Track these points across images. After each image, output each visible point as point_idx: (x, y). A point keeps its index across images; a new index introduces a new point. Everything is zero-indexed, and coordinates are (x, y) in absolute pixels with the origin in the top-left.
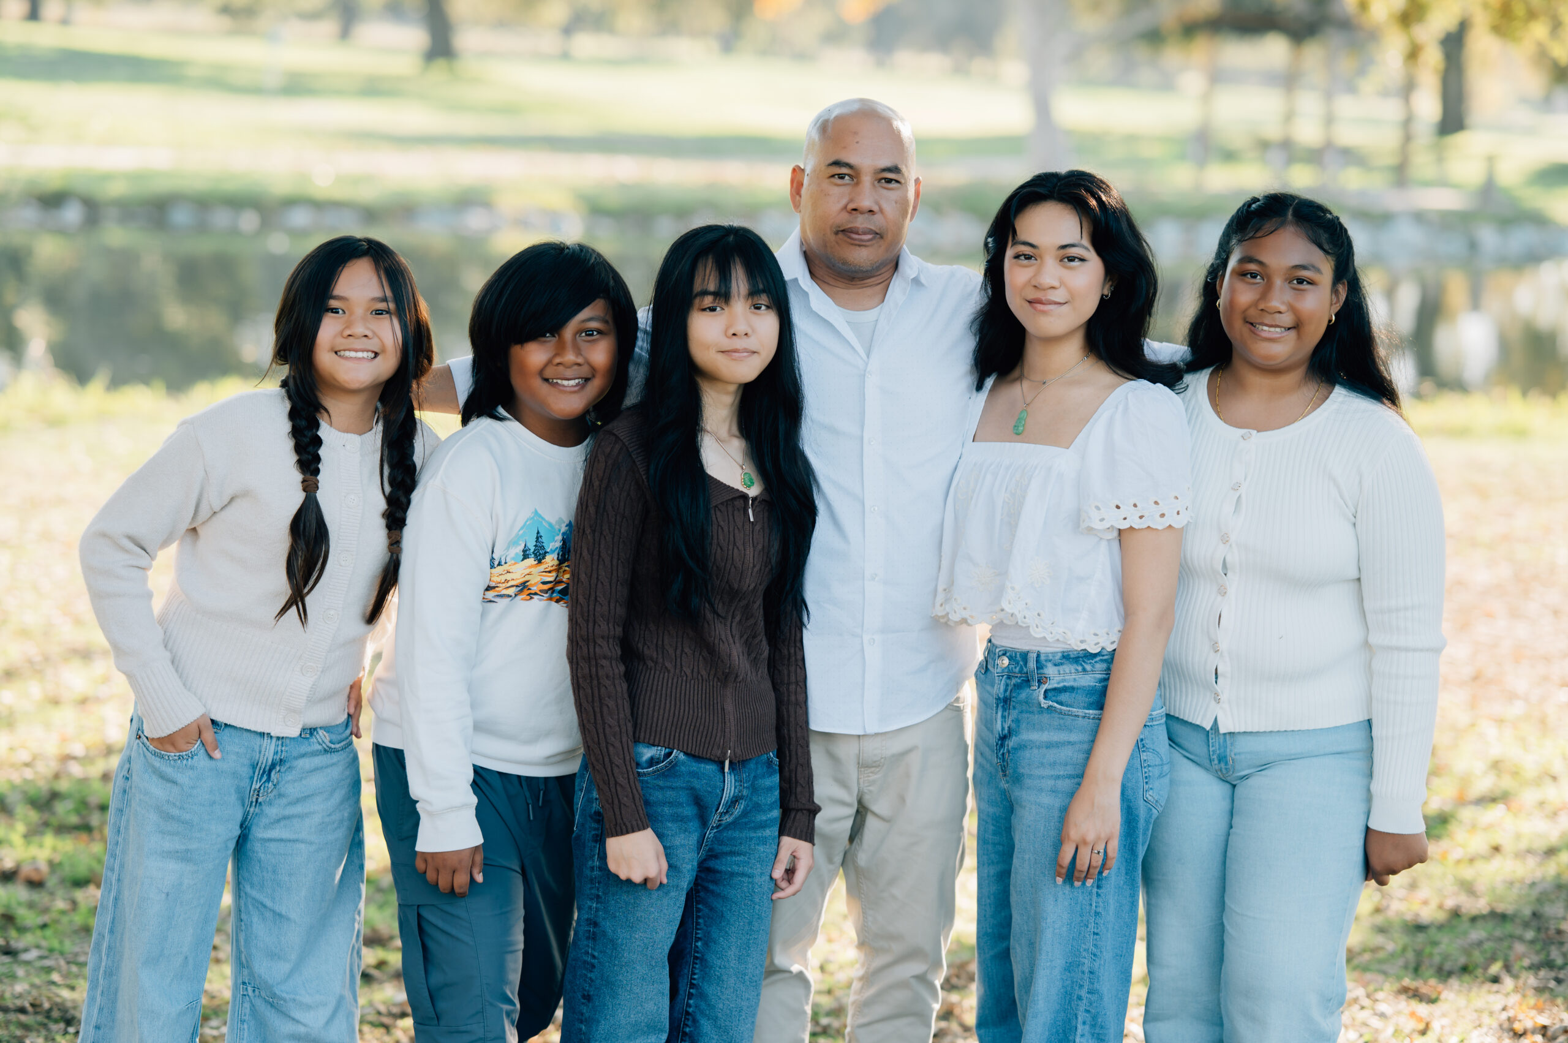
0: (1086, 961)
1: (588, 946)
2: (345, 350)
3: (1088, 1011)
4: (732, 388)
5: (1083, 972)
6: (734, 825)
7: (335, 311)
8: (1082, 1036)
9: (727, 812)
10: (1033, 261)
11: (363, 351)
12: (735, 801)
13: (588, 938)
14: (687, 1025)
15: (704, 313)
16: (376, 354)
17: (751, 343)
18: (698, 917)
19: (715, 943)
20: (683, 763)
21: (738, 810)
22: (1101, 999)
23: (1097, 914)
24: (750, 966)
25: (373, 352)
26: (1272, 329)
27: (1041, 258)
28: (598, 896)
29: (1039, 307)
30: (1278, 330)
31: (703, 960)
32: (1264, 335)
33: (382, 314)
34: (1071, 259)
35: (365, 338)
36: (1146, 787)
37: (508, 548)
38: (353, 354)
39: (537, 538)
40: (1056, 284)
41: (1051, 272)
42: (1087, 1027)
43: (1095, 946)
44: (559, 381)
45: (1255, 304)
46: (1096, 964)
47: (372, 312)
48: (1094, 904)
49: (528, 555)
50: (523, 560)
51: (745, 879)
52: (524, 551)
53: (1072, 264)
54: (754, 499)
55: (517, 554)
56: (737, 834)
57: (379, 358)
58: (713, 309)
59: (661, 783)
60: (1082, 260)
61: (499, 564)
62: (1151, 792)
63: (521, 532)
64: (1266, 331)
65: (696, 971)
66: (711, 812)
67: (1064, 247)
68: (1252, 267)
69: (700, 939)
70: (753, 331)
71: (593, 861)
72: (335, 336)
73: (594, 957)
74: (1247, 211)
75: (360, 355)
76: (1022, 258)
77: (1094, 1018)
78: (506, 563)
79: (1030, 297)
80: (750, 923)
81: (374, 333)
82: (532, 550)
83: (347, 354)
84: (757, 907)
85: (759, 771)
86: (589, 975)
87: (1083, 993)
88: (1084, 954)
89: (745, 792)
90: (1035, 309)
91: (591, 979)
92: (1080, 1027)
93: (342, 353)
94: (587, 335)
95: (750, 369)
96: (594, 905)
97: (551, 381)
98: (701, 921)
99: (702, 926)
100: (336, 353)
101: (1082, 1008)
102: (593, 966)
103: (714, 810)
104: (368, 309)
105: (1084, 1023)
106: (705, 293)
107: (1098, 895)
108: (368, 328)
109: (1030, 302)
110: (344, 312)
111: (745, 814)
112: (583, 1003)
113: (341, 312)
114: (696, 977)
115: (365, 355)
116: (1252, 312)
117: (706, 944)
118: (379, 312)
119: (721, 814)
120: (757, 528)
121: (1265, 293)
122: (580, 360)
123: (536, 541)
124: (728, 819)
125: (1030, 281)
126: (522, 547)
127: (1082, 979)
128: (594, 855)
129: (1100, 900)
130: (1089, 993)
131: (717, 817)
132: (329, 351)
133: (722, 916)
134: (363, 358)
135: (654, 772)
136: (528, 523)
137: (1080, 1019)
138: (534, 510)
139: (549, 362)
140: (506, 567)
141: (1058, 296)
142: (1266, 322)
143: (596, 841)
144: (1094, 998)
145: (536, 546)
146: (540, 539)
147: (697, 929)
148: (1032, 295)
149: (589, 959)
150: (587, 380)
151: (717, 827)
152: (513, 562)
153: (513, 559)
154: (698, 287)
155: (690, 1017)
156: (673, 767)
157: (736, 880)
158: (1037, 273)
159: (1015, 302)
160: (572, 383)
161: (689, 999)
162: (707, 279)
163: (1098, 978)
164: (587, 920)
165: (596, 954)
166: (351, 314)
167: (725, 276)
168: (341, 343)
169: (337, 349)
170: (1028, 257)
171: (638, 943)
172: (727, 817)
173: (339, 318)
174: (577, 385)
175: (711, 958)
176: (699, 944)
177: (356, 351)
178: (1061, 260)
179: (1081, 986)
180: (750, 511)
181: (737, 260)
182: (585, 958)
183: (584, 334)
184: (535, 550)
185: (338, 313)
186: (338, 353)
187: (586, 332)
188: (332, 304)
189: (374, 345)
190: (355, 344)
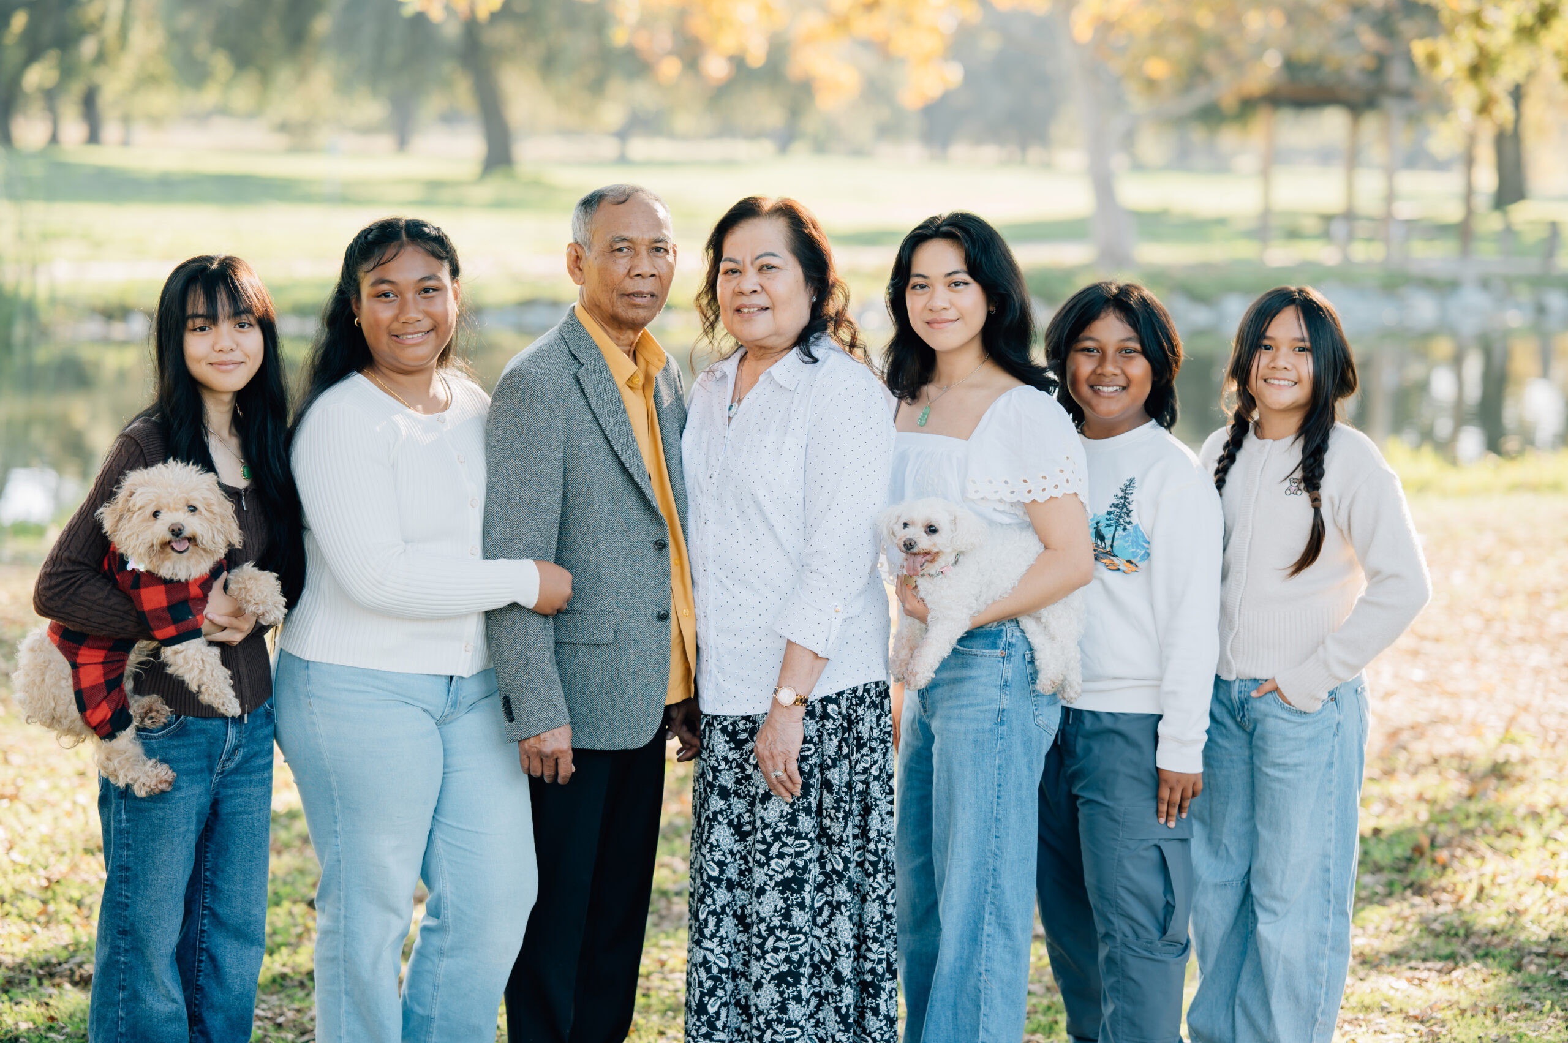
0: (990, 860)
1: (121, 889)
2: (1271, 379)
3: (993, 903)
4: (228, 398)
5: (988, 870)
6: (236, 770)
7: (1268, 348)
8: (989, 924)
9: (229, 759)
10: (926, 290)
11: (1285, 380)
12: (235, 749)
13: (121, 882)
14: (203, 942)
15: (195, 333)
16: (1296, 383)
17: (237, 356)
18: (206, 852)
19: (222, 871)
20: (192, 723)
21: (238, 757)
22: (1004, 893)
23: (998, 820)
24: (255, 888)
25: (1292, 381)
26: (415, 336)
27: (932, 285)
28: (128, 845)
29: (936, 325)
30: (420, 335)
31: (213, 886)
32: (408, 342)
33: (1303, 351)
34: (957, 284)
35: (1285, 371)
36: (1036, 713)
38: (1276, 382)
40: (947, 305)
41: (941, 296)
42: (993, 918)
43: (997, 847)
45: (396, 318)
46: (998, 863)
47: (1295, 349)
48: (995, 812)
51: (246, 816)
53: (959, 288)
54: (246, 490)
56: (238, 778)
58: (202, 329)
59: (175, 743)
60: (966, 284)
62: (1040, 717)
64: (412, 339)
65: (207, 896)
66: (215, 760)
67: (950, 274)
68: (385, 287)
69: (208, 869)
70: (238, 345)
71: (121, 815)
72: (1265, 367)
73: (127, 897)
74: (366, 243)
75: (1282, 383)
76: (918, 287)
77: (998, 909)
79: (928, 319)
80: (251, 852)
81: (1294, 366)
83: (1272, 381)
84: (257, 838)
85: (258, 723)
86: (124, 914)
87: (989, 887)
88: (989, 854)
89: (243, 742)
90: (932, 328)
91: (125, 916)
92: (987, 917)
93: (1269, 381)
95: (238, 378)
96: (125, 853)
98: (209, 855)
99: (210, 859)
100: (1265, 380)
101: (989, 900)
102: (127, 905)
103: (217, 759)
104: (1291, 348)
105: (991, 913)
106: (196, 316)
107: (998, 804)
108: (1288, 363)
109: (928, 323)
110: (1274, 349)
111: (247, 759)
112: (119, 939)
113: (1271, 348)
114: (207, 900)
115: (1286, 383)
116: (396, 325)
117: (214, 873)
118: (1302, 349)
119: (224, 762)
120: (250, 513)
121: (402, 308)
124: (231, 765)
125: (925, 306)
127: (987, 875)
128: (121, 810)
129: (1000, 808)
130: (993, 887)
131: (220, 765)
132: (1260, 379)
133: (227, 848)
134: (1286, 385)
135: (168, 733)
137: (987, 910)
141: (951, 314)
142: (410, 331)
143: (122, 798)
144: (997, 892)
147: (205, 861)
148: (929, 317)
149: (123, 900)
151: (222, 773)
154: (190, 311)
155: (205, 935)
156: (184, 727)
157: (238, 818)
158: (931, 298)
159: (917, 324)
161: (202, 919)
162: (197, 304)
163: (1000, 874)
164: (119, 866)
165: (129, 894)
166: (1280, 350)
167: (211, 300)
168: (1267, 372)
169: (1265, 378)
170: (923, 287)
171: (164, 883)
172: (229, 763)
173: (1269, 354)
175: (221, 884)
176: (208, 874)
177: (1279, 379)
178: (949, 286)
179: (987, 882)
180: (243, 501)
181: (222, 287)
182: (119, 899)
186: (1267, 380)
188: (1266, 342)
189: (1293, 376)
190: (1278, 374)
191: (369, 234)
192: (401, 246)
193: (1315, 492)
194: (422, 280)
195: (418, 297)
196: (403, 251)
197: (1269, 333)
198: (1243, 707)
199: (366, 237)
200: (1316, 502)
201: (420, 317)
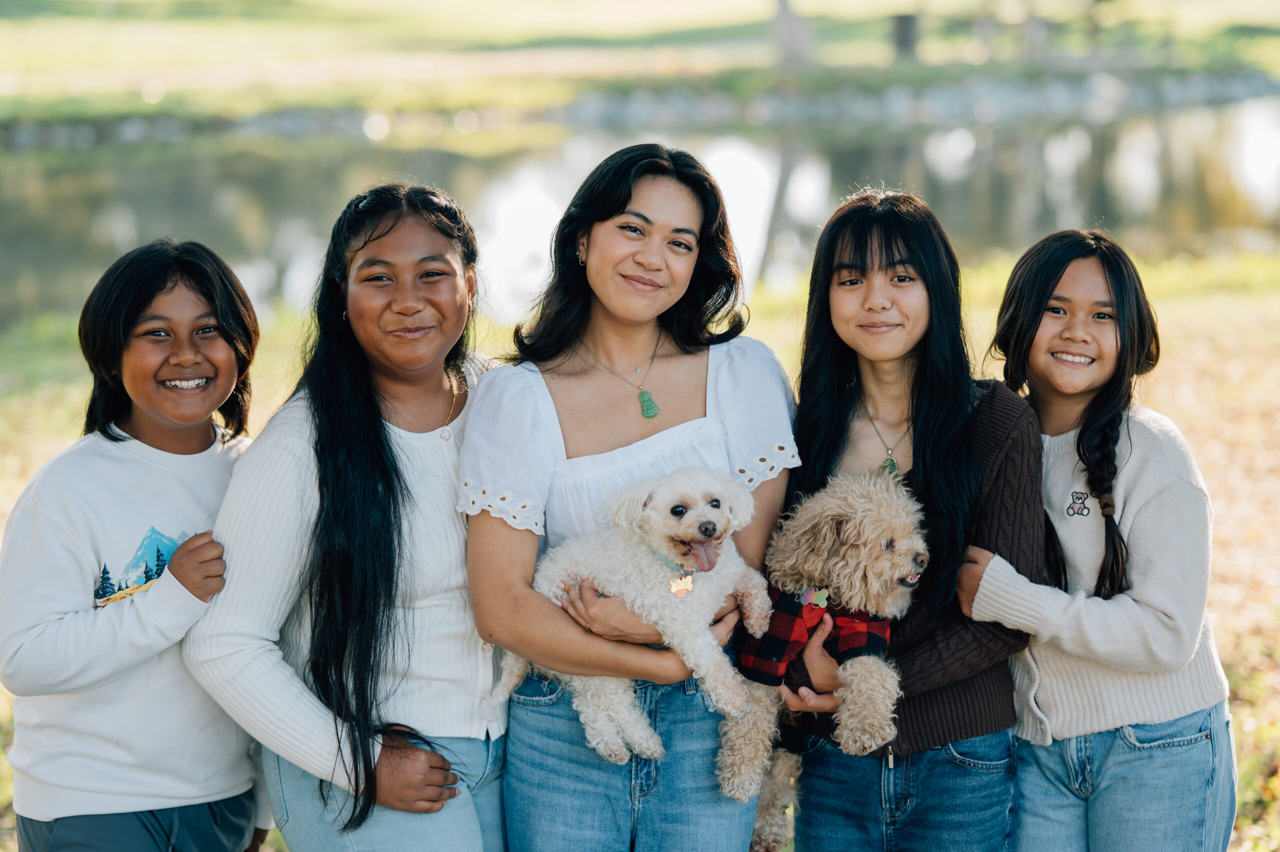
2: (1062, 352)
7: (1056, 310)
11: (1081, 355)
16: (1093, 360)
25: (1090, 358)
26: (413, 331)
27: (650, 235)
33: (1103, 318)
34: (677, 244)
35: (1082, 344)
37: (127, 571)
38: (1070, 358)
39: (158, 557)
44: (178, 383)
47: (1094, 315)
49: (151, 576)
50: (146, 582)
52: (146, 573)
55: (139, 577)
57: (1095, 363)
61: (120, 589)
63: (140, 553)
72: (1054, 337)
75: (1077, 359)
78: (127, 587)
79: (628, 273)
81: (1094, 338)
82: (154, 571)
83: (1064, 357)
93: (1059, 355)
94: (203, 332)
97: (168, 383)
100: (1052, 354)
104: (1090, 313)
108: (1088, 334)
109: (624, 277)
110: (1066, 313)
113: (1062, 312)
115: (1083, 360)
118: (1101, 316)
121: (397, 296)
122: (199, 359)
123: (158, 560)
126: (143, 569)
132: (1045, 353)
134: (1080, 362)
136: (145, 543)
138: (150, 528)
139: (166, 361)
140: (128, 591)
145: (157, 565)
146: (161, 558)
150: (209, 380)
152: (136, 586)
153: (135, 582)
160: (192, 384)
166: (1073, 315)
168: (1058, 344)
169: (1053, 351)
170: (634, 230)
173: (1060, 318)
174: (198, 386)
177: (1074, 355)
183: (201, 332)
184: (157, 570)
185: (1058, 312)
186: (1055, 355)
187: (203, 330)
188: (1053, 303)
189: (1092, 351)
190: (1074, 348)
191: (361, 202)
192: (399, 217)
193: (1107, 495)
194: (424, 260)
195: (419, 281)
196: (401, 222)
197: (1060, 291)
198: (1083, 769)
199: (357, 206)
200: (1107, 508)
201: (420, 306)
